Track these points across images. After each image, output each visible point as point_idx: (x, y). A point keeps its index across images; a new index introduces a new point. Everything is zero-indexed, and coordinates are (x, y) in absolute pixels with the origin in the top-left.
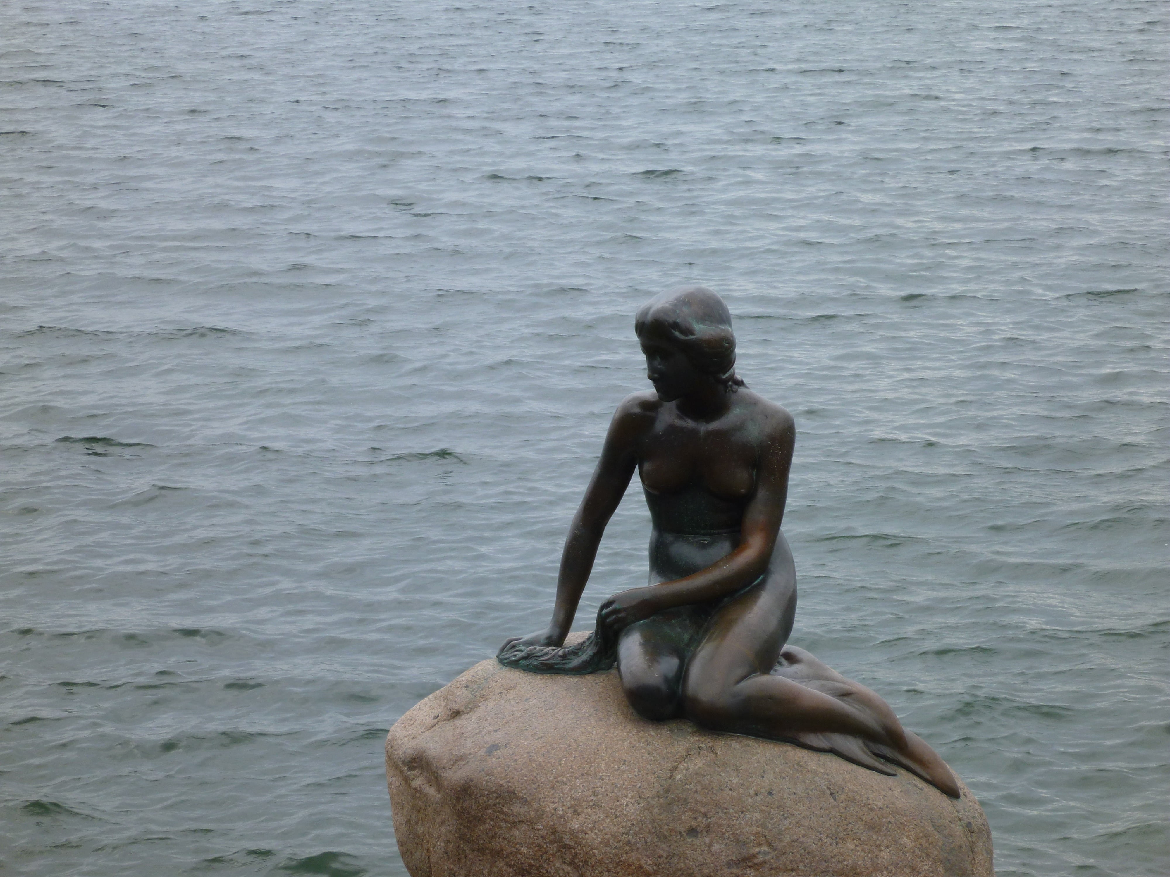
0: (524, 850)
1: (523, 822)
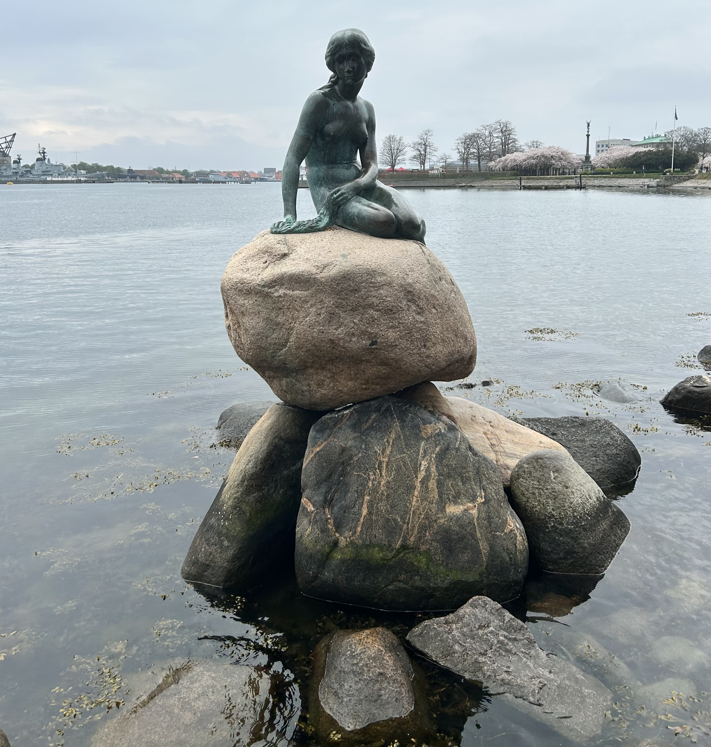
0: (389, 299)
1: (384, 284)
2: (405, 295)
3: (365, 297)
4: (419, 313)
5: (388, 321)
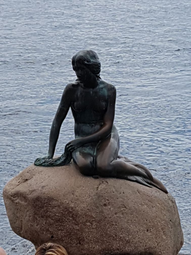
2: (68, 214)
3: (46, 211)
4: (76, 225)
5: (58, 226)
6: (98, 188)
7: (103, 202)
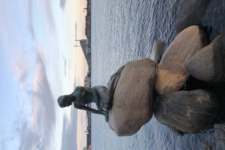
0: (127, 128)
1: (123, 128)
2: (127, 124)
3: (126, 131)
4: (132, 120)
6: (117, 106)
7: (123, 105)
